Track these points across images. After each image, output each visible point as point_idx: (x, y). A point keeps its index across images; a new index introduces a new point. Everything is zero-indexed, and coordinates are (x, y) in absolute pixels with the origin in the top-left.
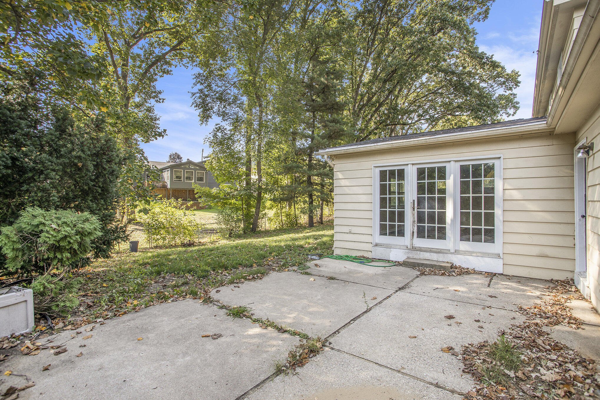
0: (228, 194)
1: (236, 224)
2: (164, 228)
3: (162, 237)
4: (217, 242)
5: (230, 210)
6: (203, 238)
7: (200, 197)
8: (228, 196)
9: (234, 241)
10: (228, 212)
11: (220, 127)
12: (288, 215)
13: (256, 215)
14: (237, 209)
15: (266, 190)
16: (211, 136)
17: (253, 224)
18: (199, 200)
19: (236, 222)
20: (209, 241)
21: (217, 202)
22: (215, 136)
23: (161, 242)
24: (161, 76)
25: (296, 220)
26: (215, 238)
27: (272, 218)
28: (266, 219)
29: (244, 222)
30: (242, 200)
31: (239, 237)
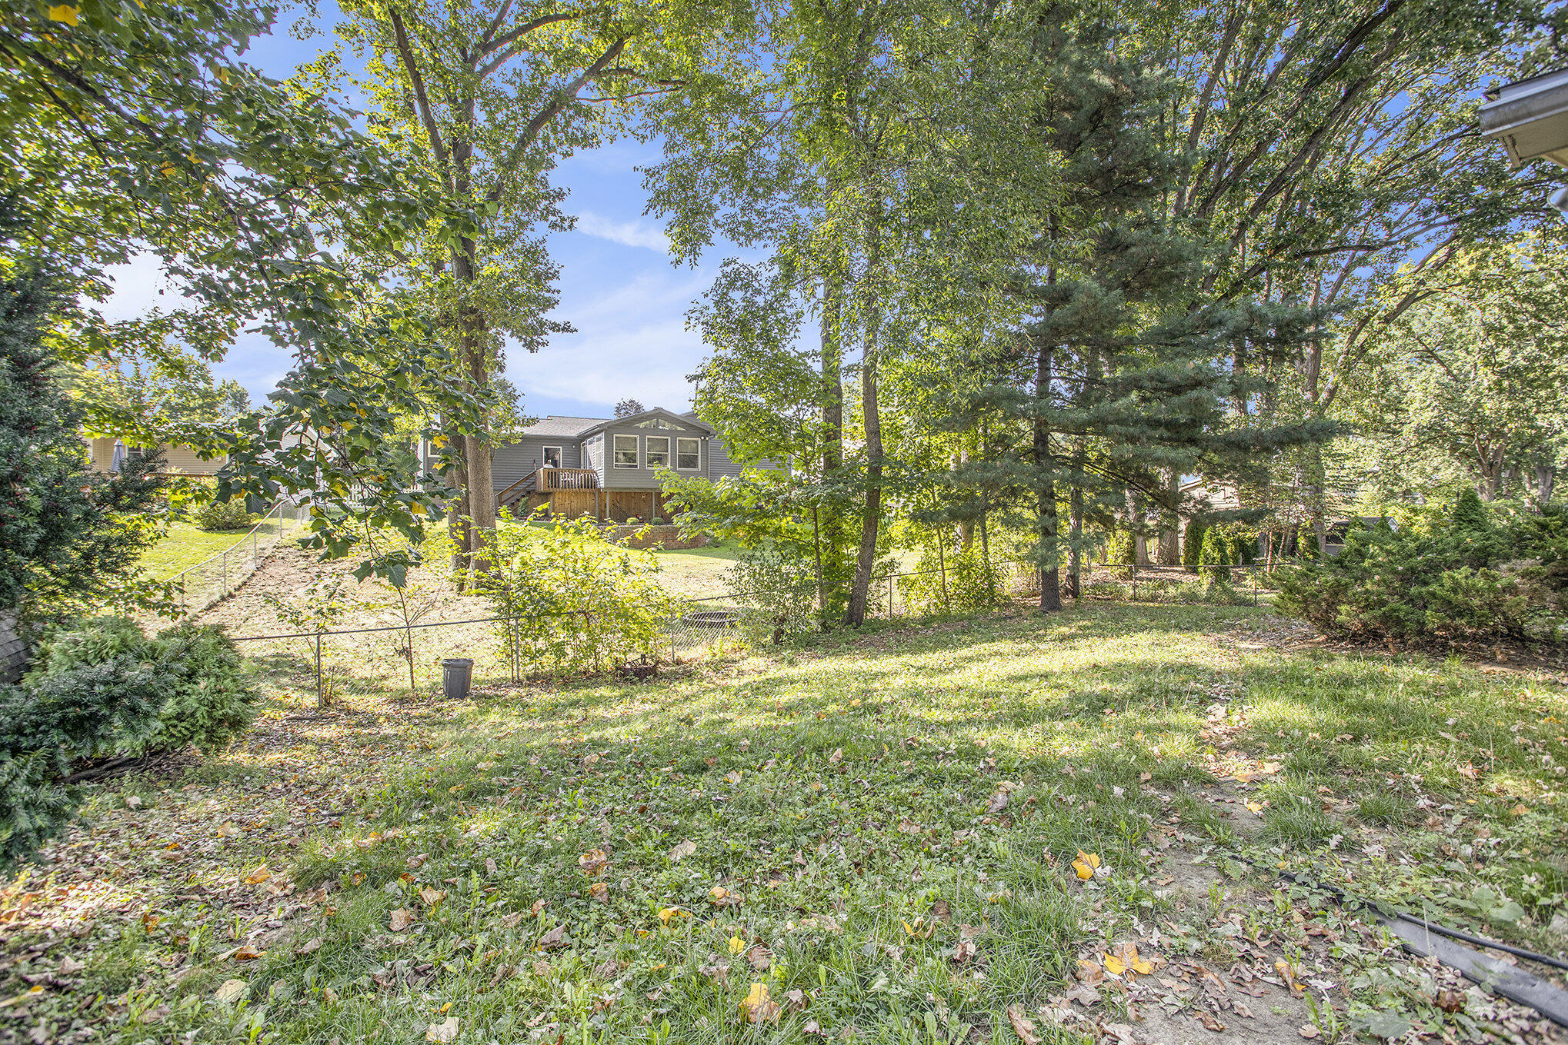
0: (770, 497)
1: (795, 601)
2: (559, 614)
3: (552, 645)
4: (735, 662)
5: (776, 553)
6: (689, 644)
7: (678, 510)
8: (770, 507)
9: (791, 663)
10: (771, 557)
11: (737, 273)
12: (963, 569)
13: (863, 567)
14: (801, 549)
15: (898, 486)
16: (709, 302)
17: (851, 599)
18: (675, 519)
19: (796, 590)
20: (707, 658)
21: (734, 526)
22: (722, 301)
23: (548, 662)
24: (566, 155)
25: (991, 585)
26: (728, 646)
27: (913, 577)
28: (894, 580)
29: (821, 592)
30: (815, 519)
31: (809, 644)
